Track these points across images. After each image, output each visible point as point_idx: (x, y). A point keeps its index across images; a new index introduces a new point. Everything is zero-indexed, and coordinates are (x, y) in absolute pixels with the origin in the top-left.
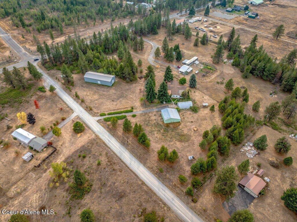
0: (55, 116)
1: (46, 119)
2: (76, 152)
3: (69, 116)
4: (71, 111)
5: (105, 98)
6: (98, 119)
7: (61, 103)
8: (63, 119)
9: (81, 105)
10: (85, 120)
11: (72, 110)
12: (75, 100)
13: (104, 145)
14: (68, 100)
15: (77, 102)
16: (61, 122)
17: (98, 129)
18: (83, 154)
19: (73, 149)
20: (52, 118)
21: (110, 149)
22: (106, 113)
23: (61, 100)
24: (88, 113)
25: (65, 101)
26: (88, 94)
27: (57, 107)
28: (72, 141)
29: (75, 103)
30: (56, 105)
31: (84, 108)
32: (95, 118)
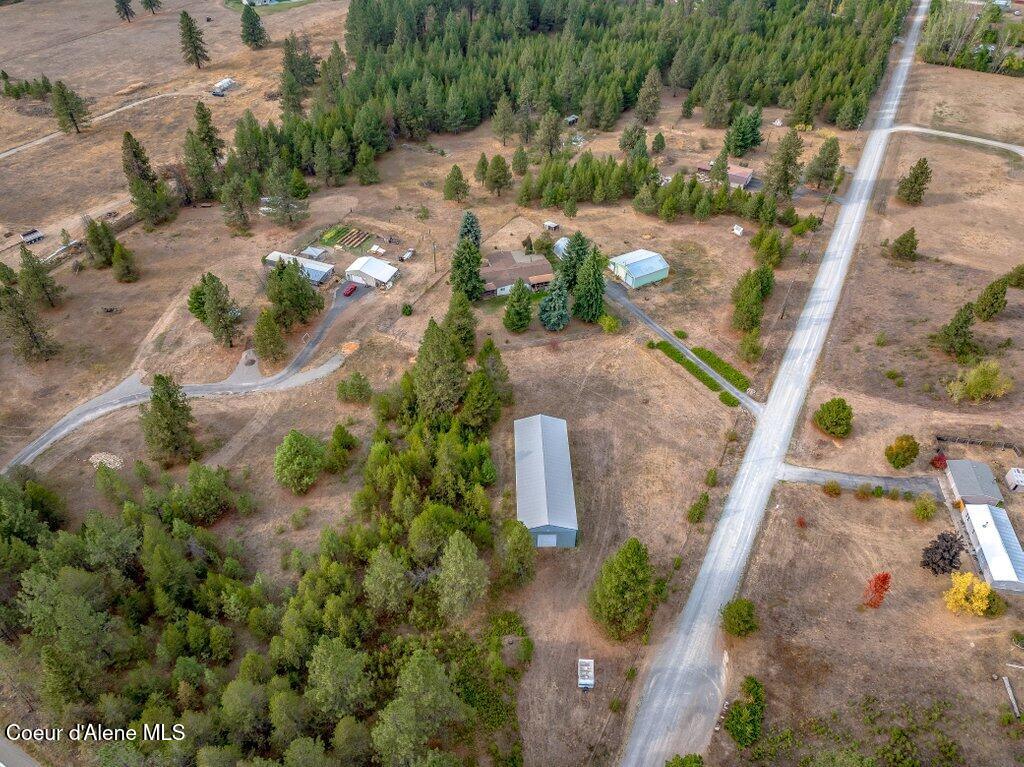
0: (843, 529)
1: (877, 550)
2: (896, 398)
3: (803, 485)
4: (778, 493)
5: (645, 427)
6: (756, 404)
7: (772, 554)
8: (833, 491)
9: (728, 482)
10: (782, 432)
11: (773, 493)
12: (717, 518)
13: (827, 357)
14: (734, 540)
15: (723, 501)
16: (849, 491)
17: (791, 387)
18: (890, 383)
19: (896, 409)
20: (858, 530)
21: (825, 343)
22: (715, 395)
23: (754, 568)
24: (749, 439)
25: (745, 549)
26: (658, 487)
27: (799, 554)
28: (876, 424)
29: (731, 506)
30: (792, 564)
31: (740, 463)
32: (754, 412)
